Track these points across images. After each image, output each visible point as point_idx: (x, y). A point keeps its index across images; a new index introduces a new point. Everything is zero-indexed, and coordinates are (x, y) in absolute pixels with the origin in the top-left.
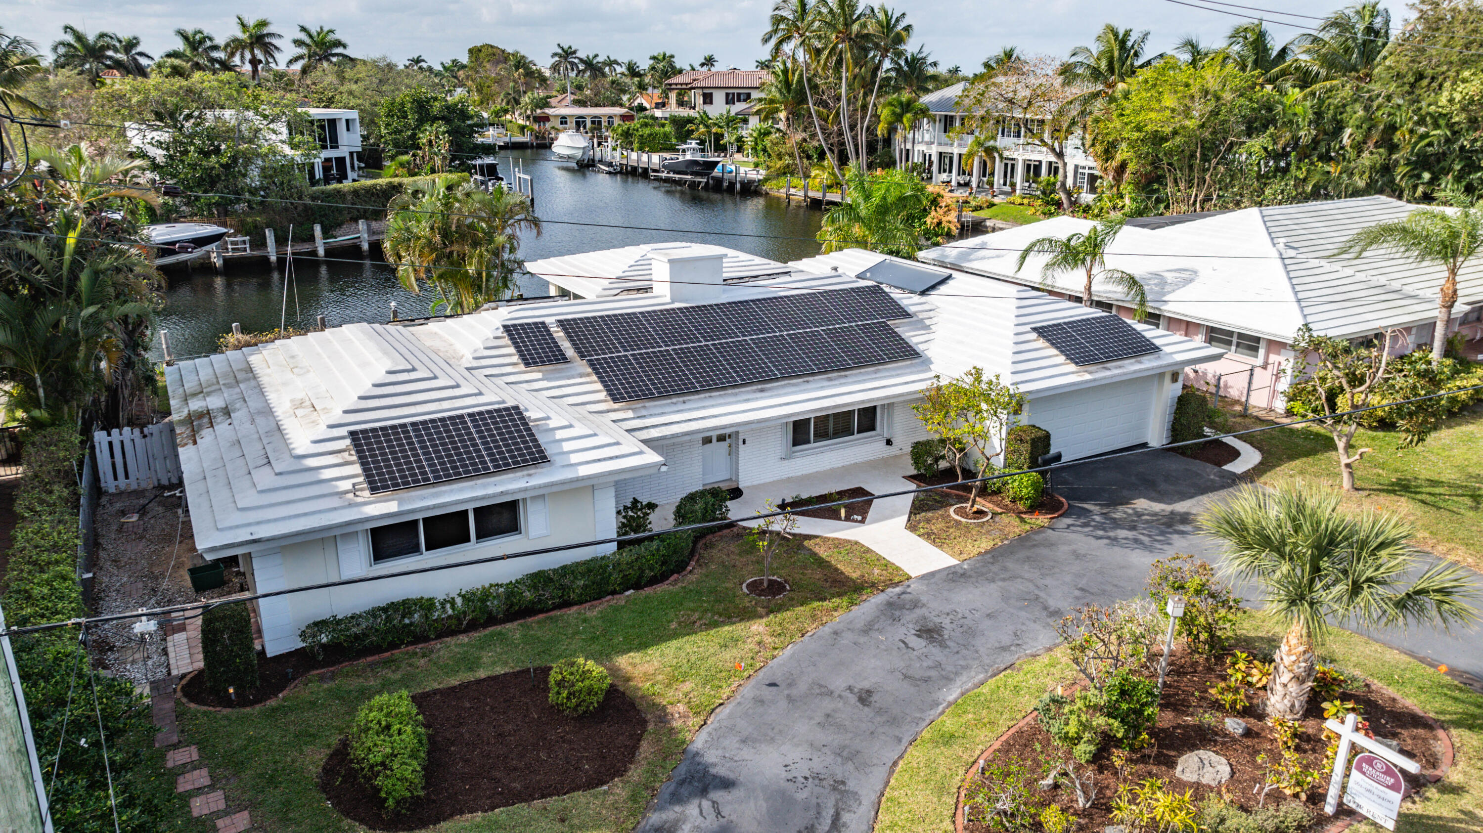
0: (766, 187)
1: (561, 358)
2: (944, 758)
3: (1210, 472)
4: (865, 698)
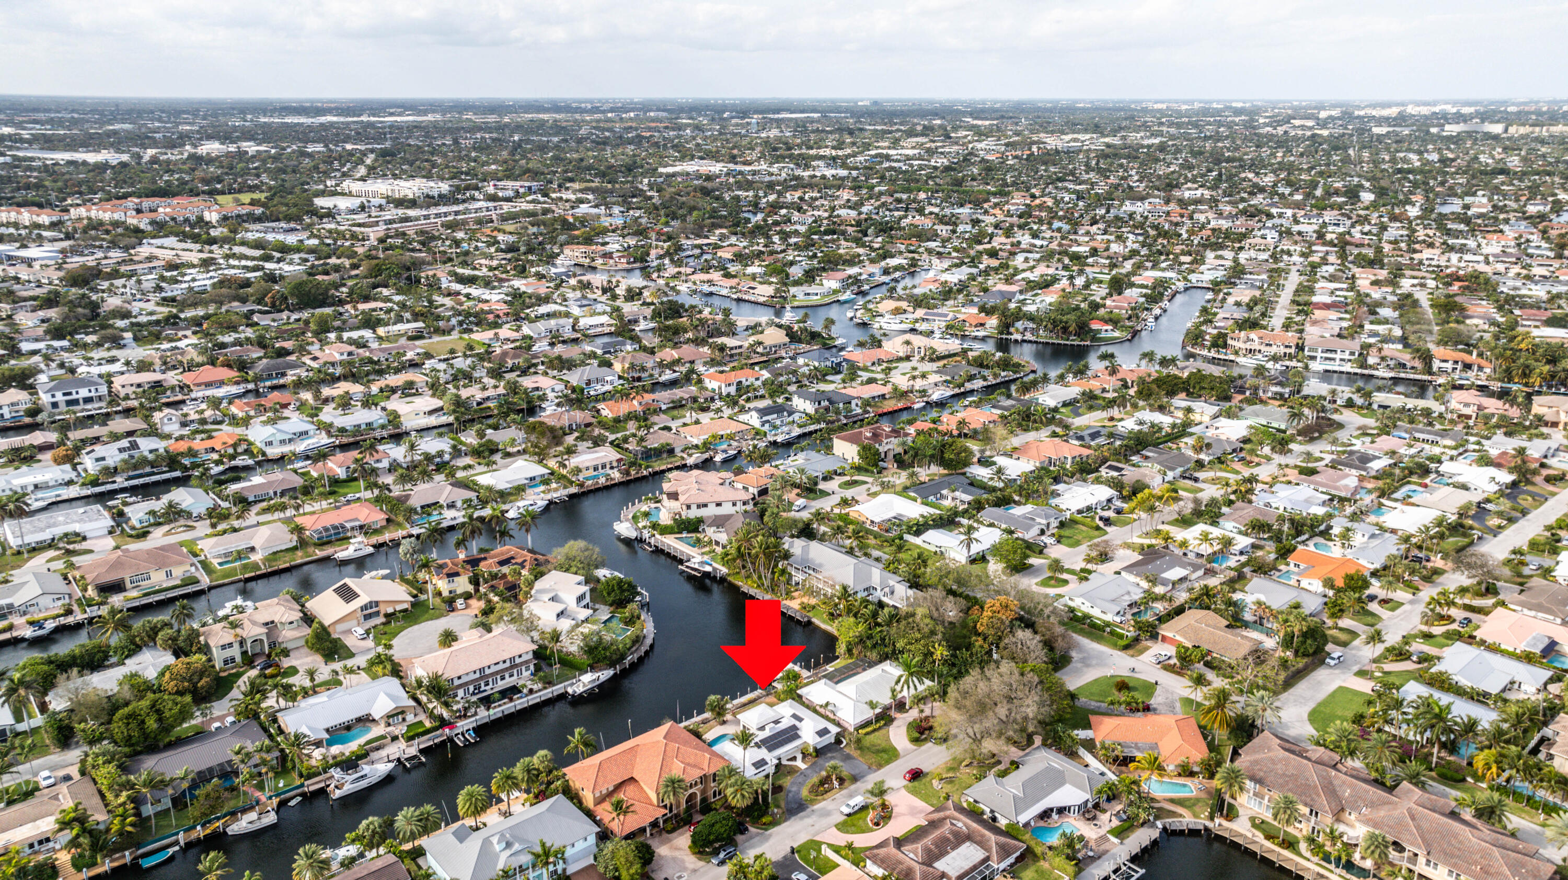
0: (730, 579)
1: (762, 747)
2: (806, 787)
3: (838, 747)
4: (800, 783)
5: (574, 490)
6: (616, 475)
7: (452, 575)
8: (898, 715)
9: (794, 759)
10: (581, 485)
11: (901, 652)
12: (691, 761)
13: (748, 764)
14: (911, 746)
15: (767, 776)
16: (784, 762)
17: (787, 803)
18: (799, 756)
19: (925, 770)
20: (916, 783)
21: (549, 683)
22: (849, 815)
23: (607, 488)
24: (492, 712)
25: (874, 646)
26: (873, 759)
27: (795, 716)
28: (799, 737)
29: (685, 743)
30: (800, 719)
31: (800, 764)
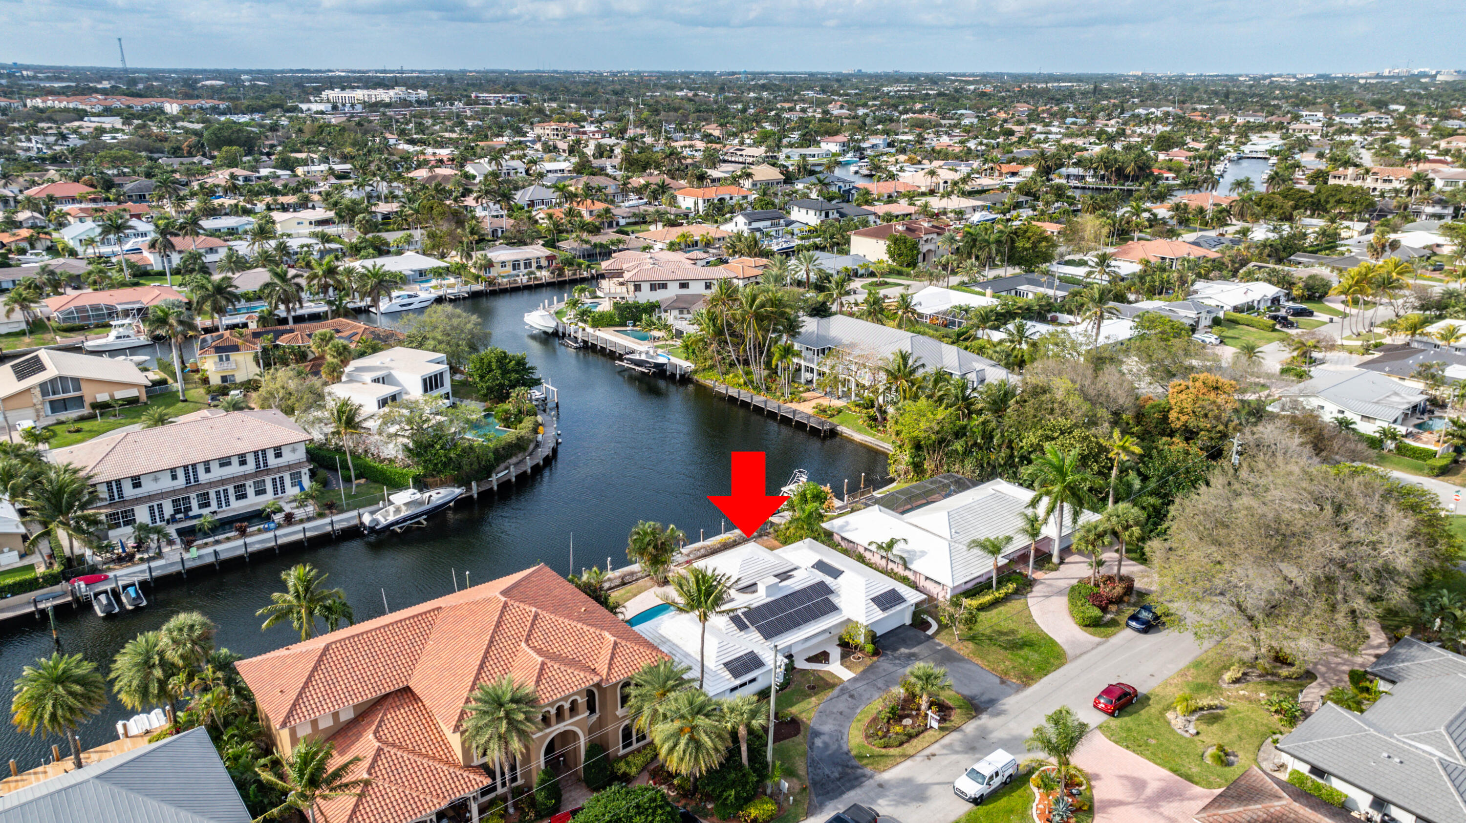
0: (696, 377)
1: (747, 627)
2: (859, 724)
3: (921, 634)
4: (841, 713)
5: (479, 287)
6: (545, 275)
7: (224, 350)
8: (1039, 575)
9: (823, 657)
10: (491, 282)
11: (1026, 459)
12: (567, 651)
13: (713, 663)
14: (1085, 637)
15: (764, 694)
16: (801, 664)
17: (813, 764)
18: (835, 653)
19: (1142, 690)
20: (1126, 721)
21: (330, 507)
22: (978, 801)
23: (528, 288)
24: (194, 552)
25: (967, 452)
26: (1006, 661)
27: (820, 566)
28: (833, 608)
29: (559, 607)
30: (836, 573)
31: (836, 669)
